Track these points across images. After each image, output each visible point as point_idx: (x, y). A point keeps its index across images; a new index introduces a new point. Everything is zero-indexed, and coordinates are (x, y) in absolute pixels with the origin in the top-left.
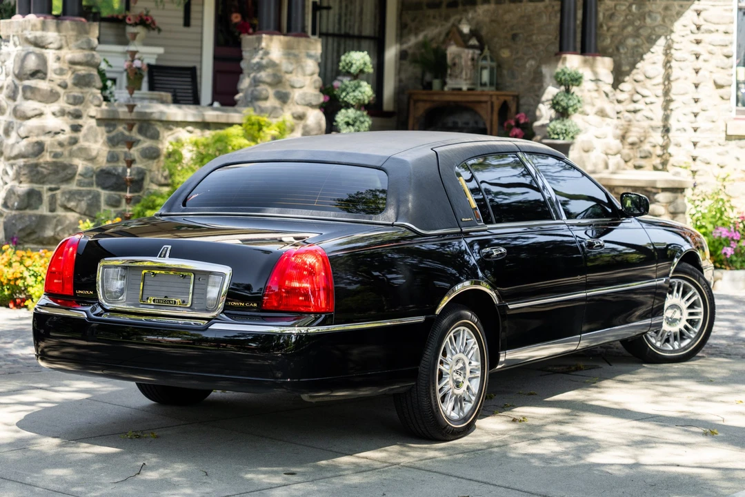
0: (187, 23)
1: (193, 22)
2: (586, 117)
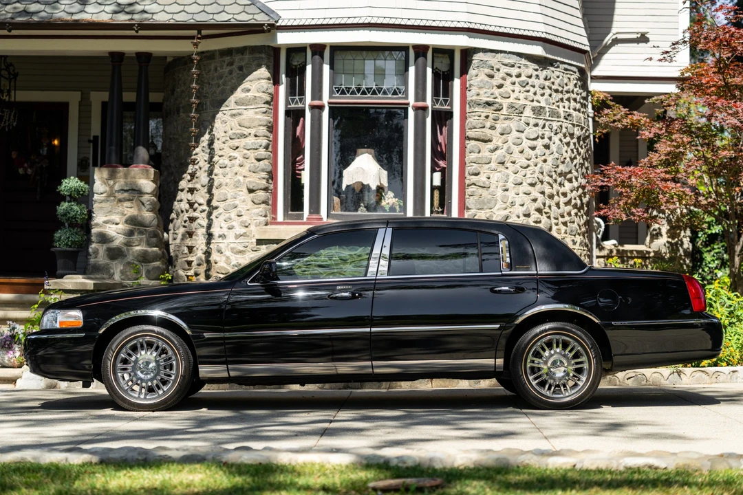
2: (114, 226)
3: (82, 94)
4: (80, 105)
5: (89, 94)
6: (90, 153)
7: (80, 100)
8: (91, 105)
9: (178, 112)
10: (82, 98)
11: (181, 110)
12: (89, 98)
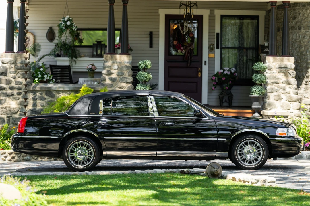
0: (151, 46)
1: (154, 45)
2: (276, 84)
3: (210, 11)
4: (209, 17)
5: (214, 11)
6: (215, 42)
7: (209, 14)
8: (215, 17)
9: (300, 29)
10: (210, 13)
11: (302, 28)
12: (214, 13)
